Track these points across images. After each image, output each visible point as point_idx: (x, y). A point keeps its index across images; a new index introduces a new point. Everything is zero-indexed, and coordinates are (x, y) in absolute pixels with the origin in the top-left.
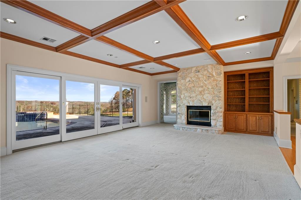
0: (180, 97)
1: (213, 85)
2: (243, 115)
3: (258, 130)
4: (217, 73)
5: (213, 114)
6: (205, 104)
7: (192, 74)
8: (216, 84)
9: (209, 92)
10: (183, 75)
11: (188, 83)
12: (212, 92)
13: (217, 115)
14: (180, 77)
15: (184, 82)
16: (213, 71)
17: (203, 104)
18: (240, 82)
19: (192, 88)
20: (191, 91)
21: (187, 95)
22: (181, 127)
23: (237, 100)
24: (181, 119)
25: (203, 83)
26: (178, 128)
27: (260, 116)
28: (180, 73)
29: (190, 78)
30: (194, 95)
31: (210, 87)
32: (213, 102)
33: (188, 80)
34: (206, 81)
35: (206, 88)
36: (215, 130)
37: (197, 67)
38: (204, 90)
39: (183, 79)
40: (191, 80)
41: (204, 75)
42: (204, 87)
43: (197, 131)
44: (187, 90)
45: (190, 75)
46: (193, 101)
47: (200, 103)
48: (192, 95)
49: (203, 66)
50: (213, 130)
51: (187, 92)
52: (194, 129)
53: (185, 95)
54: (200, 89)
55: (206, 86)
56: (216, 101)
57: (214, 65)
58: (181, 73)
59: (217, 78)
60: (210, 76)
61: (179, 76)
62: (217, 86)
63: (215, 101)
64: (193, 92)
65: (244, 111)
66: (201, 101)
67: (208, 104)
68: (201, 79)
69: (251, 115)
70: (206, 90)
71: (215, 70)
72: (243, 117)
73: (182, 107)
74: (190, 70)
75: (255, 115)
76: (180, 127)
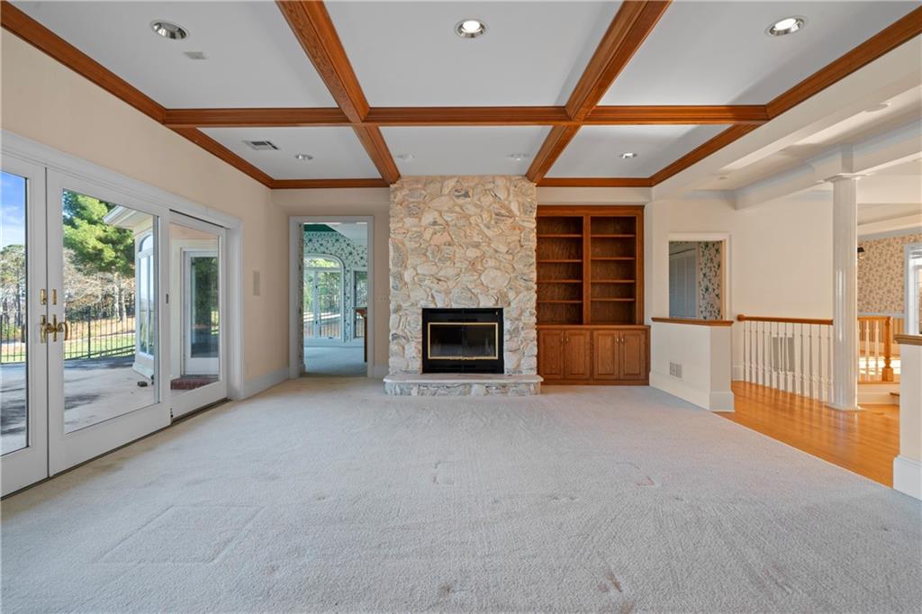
0: (400, 277)
1: (509, 243)
2: (584, 332)
3: (617, 372)
4: (523, 204)
5: (511, 334)
6: (486, 303)
7: (442, 198)
8: (520, 241)
9: (498, 264)
10: (411, 200)
11: (430, 231)
12: (507, 265)
13: (521, 338)
14: (399, 207)
15: (415, 226)
16: (511, 197)
17: (478, 304)
18: (563, 238)
19: (443, 247)
20: (440, 259)
21: (426, 273)
22: (415, 384)
23: (557, 290)
24: (403, 356)
25: (481, 232)
26: (401, 390)
27: (621, 333)
28: (399, 193)
29: (436, 214)
30: (450, 272)
31: (503, 249)
32: (511, 295)
33: (428, 218)
34: (488, 228)
35: (491, 251)
36: (528, 384)
37: (460, 179)
38: (483, 256)
39: (411, 215)
40: (440, 221)
41: (482, 208)
42: (484, 247)
43: (469, 393)
44: (425, 255)
45: (435, 203)
46: (447, 292)
47: (471, 298)
48: (442, 273)
49: (482, 177)
50: (519, 384)
51: (426, 261)
52: (461, 388)
53: (419, 272)
54: (472, 253)
55: (489, 245)
56: (520, 293)
57: (513, 179)
58: (405, 192)
59: (524, 221)
60: (503, 212)
61: (397, 204)
62: (522, 246)
63: (518, 294)
64: (448, 263)
65: (580, 322)
66: (472, 292)
67: (494, 302)
68: (472, 220)
69: (601, 332)
70: (491, 258)
71: (518, 196)
72: (582, 337)
73: (406, 314)
74: (438, 185)
75: (612, 332)
76: (409, 384)
